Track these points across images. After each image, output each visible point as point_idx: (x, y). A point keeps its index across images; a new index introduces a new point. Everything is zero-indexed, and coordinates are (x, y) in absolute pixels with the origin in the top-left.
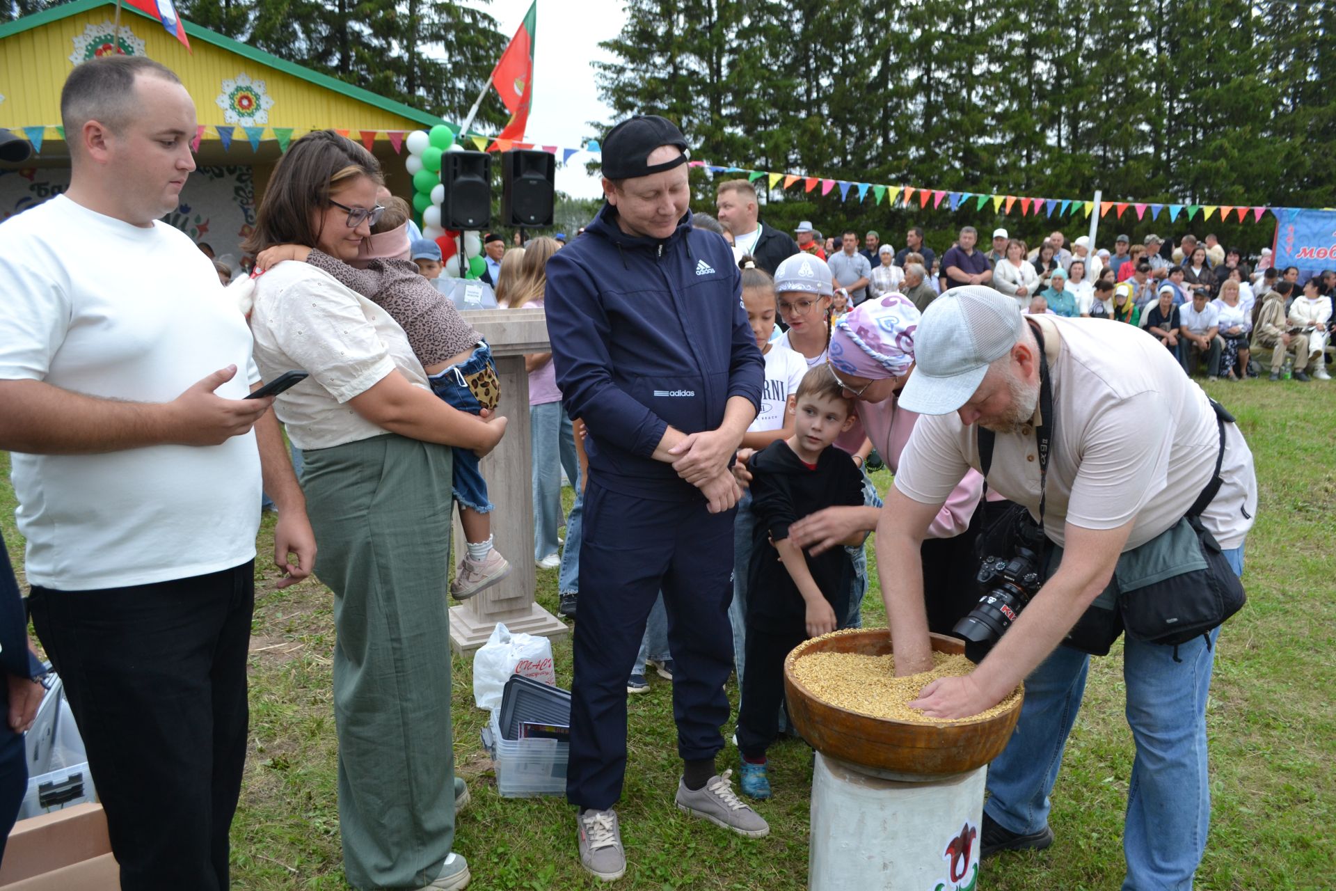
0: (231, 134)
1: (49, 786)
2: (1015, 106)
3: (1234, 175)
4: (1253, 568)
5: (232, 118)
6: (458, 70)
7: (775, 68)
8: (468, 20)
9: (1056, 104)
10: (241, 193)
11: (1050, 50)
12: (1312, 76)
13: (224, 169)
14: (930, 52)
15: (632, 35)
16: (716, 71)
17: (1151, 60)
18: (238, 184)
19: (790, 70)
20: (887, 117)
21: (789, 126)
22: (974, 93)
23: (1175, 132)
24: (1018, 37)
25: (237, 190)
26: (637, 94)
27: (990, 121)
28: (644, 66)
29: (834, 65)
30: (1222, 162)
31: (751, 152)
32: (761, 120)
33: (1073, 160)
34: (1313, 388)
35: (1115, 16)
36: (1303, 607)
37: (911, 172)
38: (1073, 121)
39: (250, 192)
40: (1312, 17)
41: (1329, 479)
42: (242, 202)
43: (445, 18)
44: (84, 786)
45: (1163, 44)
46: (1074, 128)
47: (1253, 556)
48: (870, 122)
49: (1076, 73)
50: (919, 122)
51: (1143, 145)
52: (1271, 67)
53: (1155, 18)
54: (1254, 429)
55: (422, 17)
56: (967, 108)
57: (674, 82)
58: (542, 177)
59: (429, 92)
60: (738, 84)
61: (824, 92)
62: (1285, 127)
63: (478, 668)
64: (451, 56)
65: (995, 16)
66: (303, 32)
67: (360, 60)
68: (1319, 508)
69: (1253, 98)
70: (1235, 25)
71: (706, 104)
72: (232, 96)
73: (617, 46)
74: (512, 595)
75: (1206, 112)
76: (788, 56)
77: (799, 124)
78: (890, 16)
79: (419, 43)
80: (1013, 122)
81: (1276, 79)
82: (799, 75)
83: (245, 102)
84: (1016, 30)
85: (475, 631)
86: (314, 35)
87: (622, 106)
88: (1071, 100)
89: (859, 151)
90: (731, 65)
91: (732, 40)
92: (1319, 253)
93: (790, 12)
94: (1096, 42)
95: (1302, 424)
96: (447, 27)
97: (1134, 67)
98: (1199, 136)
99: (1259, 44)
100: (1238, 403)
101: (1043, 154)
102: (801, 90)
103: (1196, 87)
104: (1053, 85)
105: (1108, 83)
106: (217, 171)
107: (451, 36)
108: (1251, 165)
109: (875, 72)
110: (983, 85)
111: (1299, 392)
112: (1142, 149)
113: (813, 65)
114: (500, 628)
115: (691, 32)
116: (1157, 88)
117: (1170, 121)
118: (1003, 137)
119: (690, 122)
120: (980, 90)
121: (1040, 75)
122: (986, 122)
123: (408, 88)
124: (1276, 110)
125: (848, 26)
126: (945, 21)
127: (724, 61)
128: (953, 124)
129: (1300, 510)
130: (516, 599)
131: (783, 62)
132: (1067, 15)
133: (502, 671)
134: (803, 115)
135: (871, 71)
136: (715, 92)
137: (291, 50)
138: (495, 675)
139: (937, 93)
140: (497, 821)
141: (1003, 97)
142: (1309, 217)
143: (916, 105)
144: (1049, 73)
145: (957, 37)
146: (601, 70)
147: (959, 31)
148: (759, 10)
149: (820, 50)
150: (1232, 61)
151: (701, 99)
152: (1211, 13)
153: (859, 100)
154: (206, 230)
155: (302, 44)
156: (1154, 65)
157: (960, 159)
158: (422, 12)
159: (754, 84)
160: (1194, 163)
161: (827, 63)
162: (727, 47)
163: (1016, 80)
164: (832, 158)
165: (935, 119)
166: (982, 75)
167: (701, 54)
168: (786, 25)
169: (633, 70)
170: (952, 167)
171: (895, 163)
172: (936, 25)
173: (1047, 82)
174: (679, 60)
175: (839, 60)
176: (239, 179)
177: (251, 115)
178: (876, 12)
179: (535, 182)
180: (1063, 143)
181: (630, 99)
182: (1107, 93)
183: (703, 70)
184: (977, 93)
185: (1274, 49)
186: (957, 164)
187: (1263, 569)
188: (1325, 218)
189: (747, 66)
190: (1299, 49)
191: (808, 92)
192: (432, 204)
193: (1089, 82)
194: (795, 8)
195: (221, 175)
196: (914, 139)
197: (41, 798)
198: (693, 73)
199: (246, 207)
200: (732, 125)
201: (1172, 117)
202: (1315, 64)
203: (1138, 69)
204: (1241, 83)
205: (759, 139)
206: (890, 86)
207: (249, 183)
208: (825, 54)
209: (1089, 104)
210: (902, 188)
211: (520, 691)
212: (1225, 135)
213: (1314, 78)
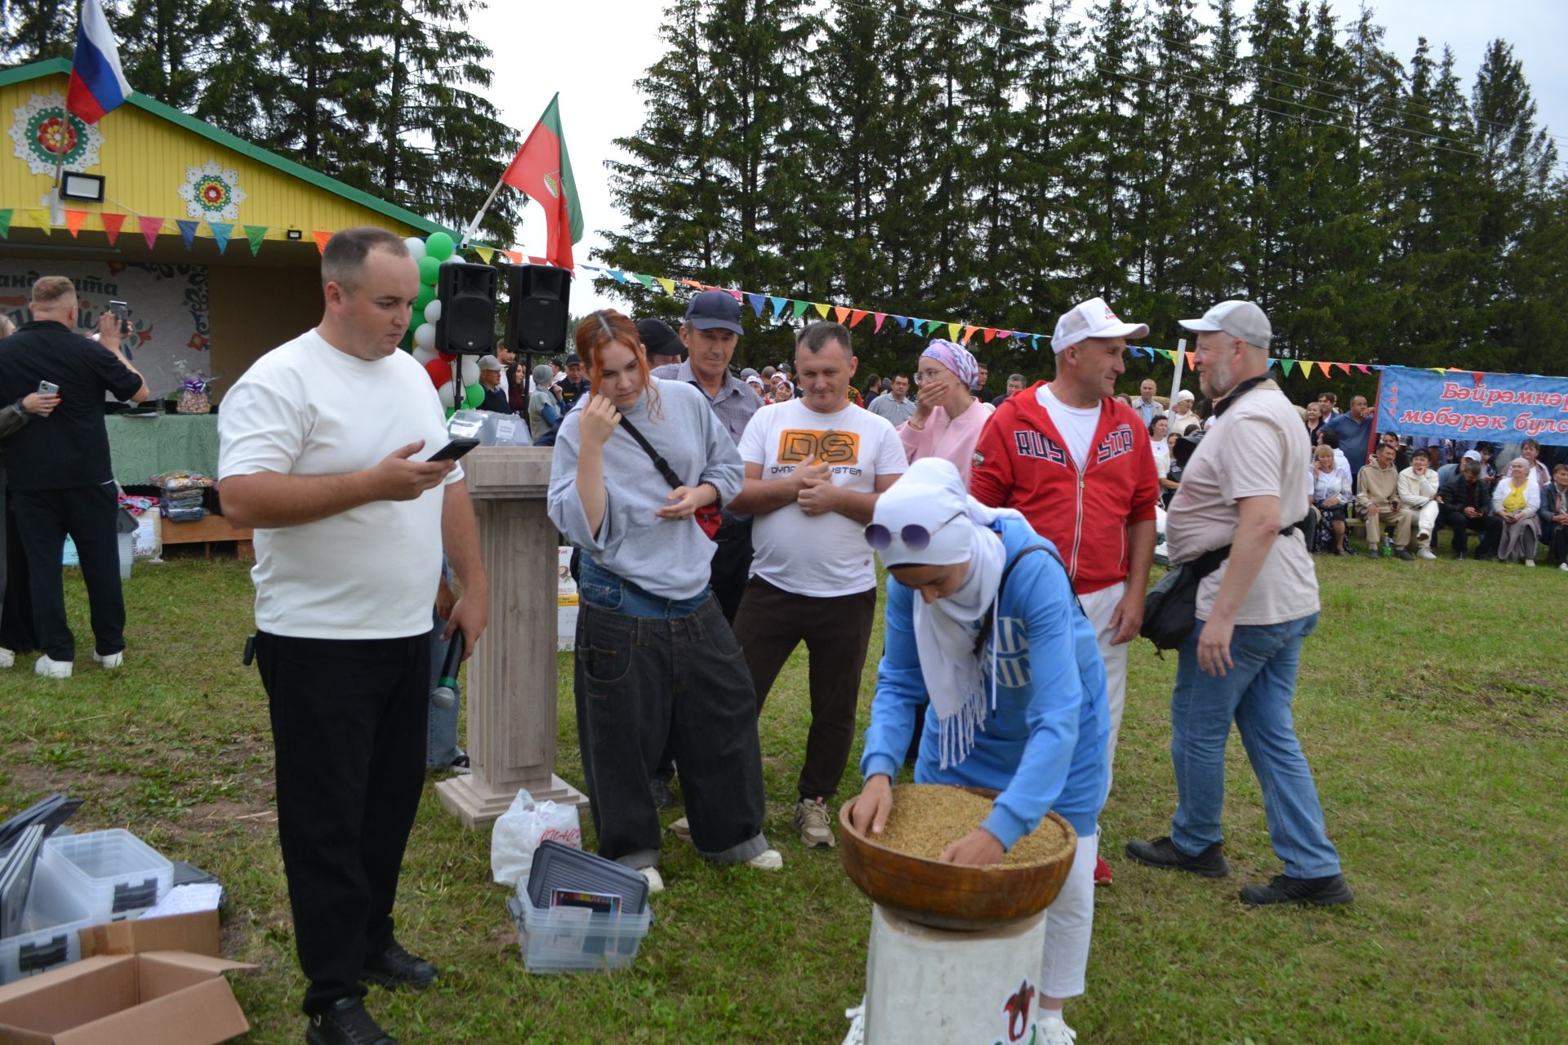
0: (194, 230)
1: (31, 947)
2: (1093, 236)
3: (1339, 326)
4: (1337, 757)
5: (196, 211)
6: (447, 163)
7: (820, 180)
8: (462, 105)
9: (1140, 236)
10: (194, 297)
11: (1134, 175)
12: (1425, 217)
13: (175, 268)
14: (997, 170)
15: (654, 133)
16: (751, 180)
17: (1246, 191)
18: (190, 286)
19: (836, 183)
20: (946, 241)
21: (833, 246)
22: (1046, 220)
23: (1272, 273)
24: (1097, 158)
25: (189, 293)
26: (658, 200)
27: (1063, 252)
28: (667, 170)
29: (888, 179)
30: (1326, 311)
31: (788, 275)
32: (801, 237)
33: (1157, 300)
34: (1417, 567)
35: (1207, 140)
36: (1388, 798)
37: (972, 305)
38: (1158, 256)
39: (204, 296)
40: (1425, 152)
41: (1426, 667)
42: (193, 306)
43: (434, 102)
44: (68, 950)
45: (1260, 174)
46: (1159, 264)
47: (1338, 745)
48: (926, 248)
49: (1163, 202)
50: (981, 250)
51: (1236, 287)
52: (1379, 206)
53: (1251, 144)
54: (1349, 610)
55: (408, 97)
56: (1038, 235)
57: (702, 190)
58: (555, 297)
59: (411, 186)
60: (775, 196)
61: (875, 210)
62: (1394, 273)
63: (497, 837)
64: (439, 145)
65: (1072, 134)
66: (263, 109)
67: (330, 145)
68: (1414, 696)
69: (1358, 240)
70: (1340, 156)
71: (737, 217)
72: (197, 186)
73: (635, 145)
74: (530, 763)
75: (1308, 253)
76: (834, 167)
77: (844, 244)
78: (953, 127)
79: (402, 128)
80: (1089, 253)
81: (1386, 219)
82: (846, 190)
83: (213, 194)
84: (1095, 151)
85: (488, 801)
86: (276, 113)
87: (640, 215)
88: (1155, 232)
89: (913, 279)
90: (767, 173)
91: (770, 145)
92: (1424, 417)
93: (839, 117)
94: (1186, 168)
95: (1402, 606)
96: (437, 112)
97: (1227, 199)
98: (1299, 279)
99: (1367, 179)
100: (1334, 582)
101: (1123, 292)
102: (849, 206)
103: (1296, 224)
104: (1136, 214)
105: (1198, 214)
106: (166, 270)
107: (440, 123)
108: (1357, 313)
109: (934, 189)
110: (1056, 211)
111: (1401, 571)
112: (1235, 291)
113: (863, 180)
114: (522, 796)
115: (722, 134)
116: (1253, 223)
117: (1266, 260)
118: (1078, 271)
119: (718, 237)
120: (1053, 217)
121: (1122, 202)
122: (1058, 252)
123: (386, 180)
124: (1385, 254)
125: (904, 137)
126: (1015, 136)
127: (760, 169)
128: (1022, 254)
129: (1393, 699)
130: (535, 767)
131: (828, 173)
132: (1153, 136)
133: (525, 842)
134: (849, 235)
135: (929, 189)
136: (747, 202)
137: (249, 128)
138: (517, 846)
139: (1005, 218)
140: (525, 995)
141: (1079, 225)
142: (1414, 377)
143: (978, 230)
144: (1131, 200)
145: (1029, 155)
147: (1031, 148)
148: (802, 112)
149: (872, 161)
150: (1336, 197)
151: (732, 211)
152: (1314, 143)
153: (914, 222)
154: (149, 338)
155: (260, 123)
156: (1250, 197)
157: (1028, 294)
158: (408, 92)
159: (794, 196)
160: (1294, 309)
161: (879, 178)
162: (765, 152)
163: (1095, 206)
164: (882, 287)
165: (1001, 247)
166: (1055, 199)
167: (735, 160)
168: (833, 131)
169: (654, 173)
170: (1020, 302)
171: (954, 295)
172: (1005, 140)
173: (1129, 210)
174: (707, 164)
175: (892, 175)
176: (192, 280)
177: (219, 209)
178: (937, 123)
179: (546, 303)
180: (1147, 281)
181: (649, 206)
182: (1197, 227)
183: (736, 177)
184: (1050, 219)
185: (1384, 186)
186: (1025, 300)
187: (1348, 759)
188: (1431, 378)
189: (786, 176)
190: (1410, 188)
191: (857, 209)
192: (425, 322)
193: (1175, 214)
194: (844, 113)
195: (170, 275)
196: (976, 268)
197: (22, 960)
198: (723, 180)
199: (198, 313)
200: (766, 243)
201: (1269, 256)
202: (1428, 204)
203: (1232, 201)
204: (1345, 222)
205: (798, 259)
206: (951, 207)
207: (203, 285)
208: (877, 166)
209: (1175, 238)
210: (962, 324)
211: (552, 857)
212: (1328, 280)
213: (1428, 219)
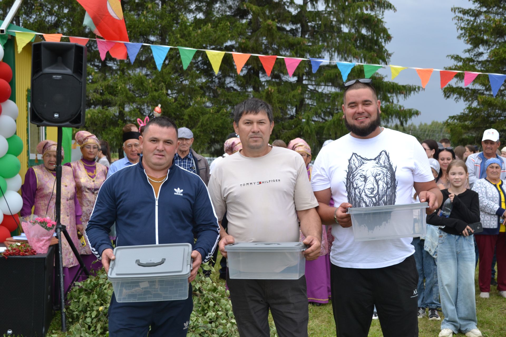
146: (461, 15)
179: (59, 77)
